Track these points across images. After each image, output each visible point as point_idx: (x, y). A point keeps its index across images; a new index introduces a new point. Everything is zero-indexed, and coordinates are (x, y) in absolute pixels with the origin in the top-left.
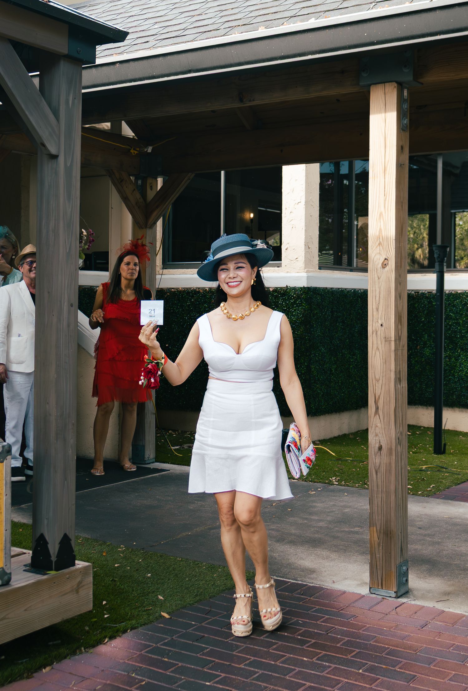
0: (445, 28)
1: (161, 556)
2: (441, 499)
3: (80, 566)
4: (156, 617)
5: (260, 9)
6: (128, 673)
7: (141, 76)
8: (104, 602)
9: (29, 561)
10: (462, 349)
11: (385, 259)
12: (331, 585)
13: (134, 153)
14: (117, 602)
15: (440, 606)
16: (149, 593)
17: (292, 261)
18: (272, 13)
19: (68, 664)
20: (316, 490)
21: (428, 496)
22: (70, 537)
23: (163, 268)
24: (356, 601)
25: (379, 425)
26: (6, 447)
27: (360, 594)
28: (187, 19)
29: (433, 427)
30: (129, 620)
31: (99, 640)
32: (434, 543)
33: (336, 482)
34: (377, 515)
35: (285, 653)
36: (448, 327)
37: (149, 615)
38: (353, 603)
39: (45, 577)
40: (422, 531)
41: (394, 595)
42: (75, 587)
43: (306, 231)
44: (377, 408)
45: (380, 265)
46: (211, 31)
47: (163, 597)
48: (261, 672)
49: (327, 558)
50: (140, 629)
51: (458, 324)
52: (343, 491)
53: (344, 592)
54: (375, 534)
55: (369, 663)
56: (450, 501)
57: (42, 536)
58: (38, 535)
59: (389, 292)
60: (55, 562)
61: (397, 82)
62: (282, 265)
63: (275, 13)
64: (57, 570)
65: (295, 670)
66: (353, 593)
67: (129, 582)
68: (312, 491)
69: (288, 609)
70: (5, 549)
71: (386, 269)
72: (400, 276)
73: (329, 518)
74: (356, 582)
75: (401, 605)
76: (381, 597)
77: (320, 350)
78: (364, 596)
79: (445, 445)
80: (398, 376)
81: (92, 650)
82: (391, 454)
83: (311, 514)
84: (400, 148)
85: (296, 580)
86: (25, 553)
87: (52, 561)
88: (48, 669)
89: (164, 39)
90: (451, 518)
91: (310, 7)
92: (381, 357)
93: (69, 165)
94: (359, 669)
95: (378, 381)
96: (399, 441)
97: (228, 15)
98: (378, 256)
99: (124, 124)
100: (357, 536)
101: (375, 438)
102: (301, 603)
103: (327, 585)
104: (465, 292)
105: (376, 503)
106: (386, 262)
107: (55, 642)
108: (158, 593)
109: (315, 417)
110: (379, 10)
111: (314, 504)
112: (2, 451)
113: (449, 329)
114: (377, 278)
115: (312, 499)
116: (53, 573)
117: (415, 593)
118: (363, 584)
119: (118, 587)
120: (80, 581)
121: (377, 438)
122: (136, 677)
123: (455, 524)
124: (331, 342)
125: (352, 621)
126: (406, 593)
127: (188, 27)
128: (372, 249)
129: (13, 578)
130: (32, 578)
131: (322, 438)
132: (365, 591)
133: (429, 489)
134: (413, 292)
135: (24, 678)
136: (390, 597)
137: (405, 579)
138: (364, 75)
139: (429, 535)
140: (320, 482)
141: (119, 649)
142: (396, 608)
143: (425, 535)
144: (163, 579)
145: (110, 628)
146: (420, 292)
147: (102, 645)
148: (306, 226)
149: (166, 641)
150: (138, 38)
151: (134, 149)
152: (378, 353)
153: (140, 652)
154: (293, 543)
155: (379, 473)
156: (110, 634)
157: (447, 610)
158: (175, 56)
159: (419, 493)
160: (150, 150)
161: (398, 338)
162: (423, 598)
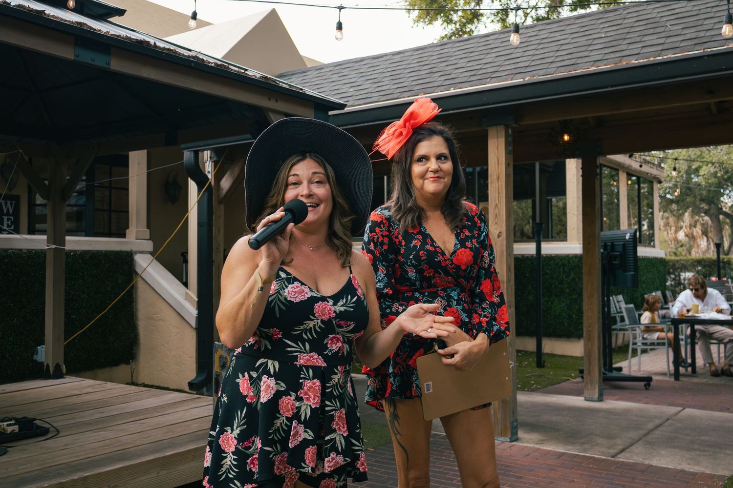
2: (541, 393)
5: (419, 79)
10: (556, 296)
11: (500, 232)
15: (537, 446)
21: (532, 391)
28: (371, 85)
32: (535, 416)
36: (545, 280)
40: (526, 410)
41: (509, 441)
45: (496, 236)
46: (387, 95)
51: (552, 278)
61: (504, 125)
71: (501, 238)
72: (509, 242)
75: (513, 446)
79: (544, 362)
84: (507, 164)
89: (358, 99)
91: (449, 79)
98: (495, 231)
106: (500, 234)
110: (493, 84)
117: (522, 440)
123: (549, 406)
126: (517, 440)
127: (373, 91)
128: (491, 226)
133: (533, 388)
134: (520, 256)
136: (507, 442)
137: (516, 431)
138: (484, 121)
139: (531, 412)
142: (510, 447)
146: (525, 256)
157: (542, 448)
161: (508, 281)
162: (527, 442)
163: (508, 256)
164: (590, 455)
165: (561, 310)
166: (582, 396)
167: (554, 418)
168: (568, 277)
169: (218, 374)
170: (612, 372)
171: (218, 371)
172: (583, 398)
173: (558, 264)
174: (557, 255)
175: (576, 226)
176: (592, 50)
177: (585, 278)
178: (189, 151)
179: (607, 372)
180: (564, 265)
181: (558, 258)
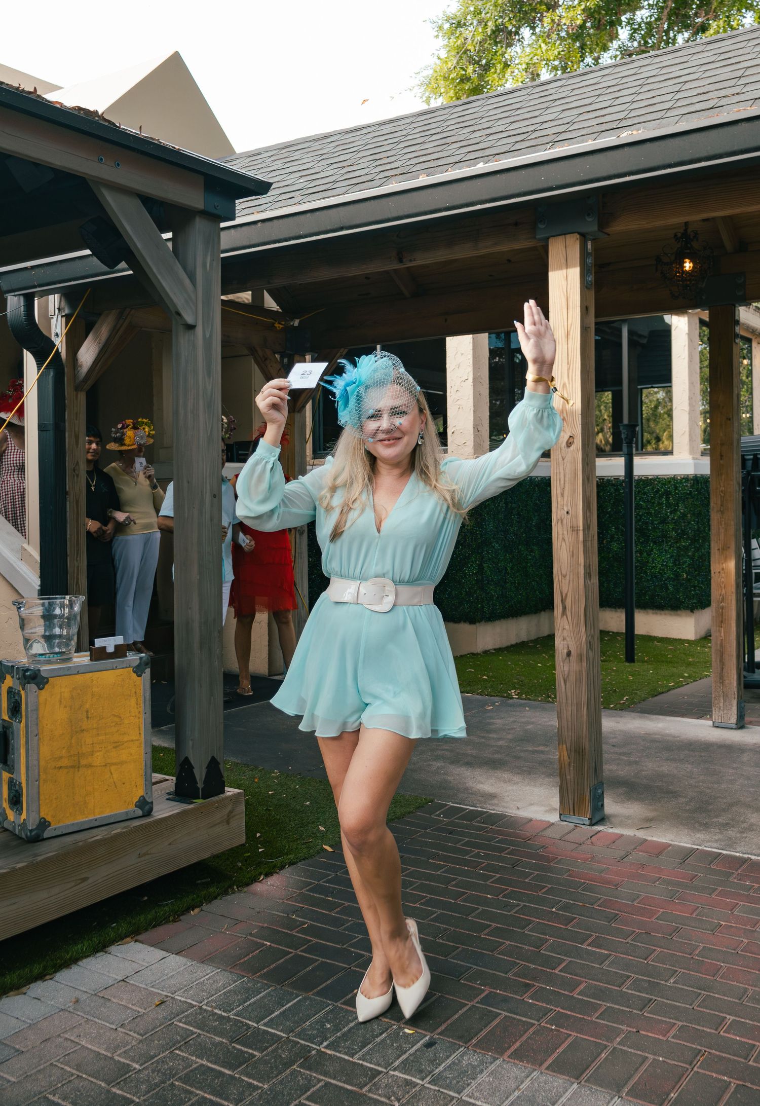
0: (634, 168)
1: (320, 782)
2: (638, 712)
3: (230, 793)
4: (318, 851)
5: (419, 156)
6: (288, 915)
7: (286, 236)
8: (258, 835)
9: (173, 789)
10: (655, 543)
11: (570, 437)
12: (514, 812)
13: (279, 327)
14: (272, 834)
15: (641, 834)
16: (309, 823)
17: (460, 447)
18: (434, 160)
19: (218, 906)
20: (493, 704)
21: (621, 710)
22: (219, 760)
23: (314, 458)
24: (545, 829)
25: (567, 627)
26: (144, 658)
27: (549, 822)
28: (336, 170)
29: (624, 631)
30: (287, 854)
31: (255, 876)
32: (630, 763)
33: (516, 695)
34: (566, 731)
35: (467, 889)
36: (638, 517)
37: (309, 848)
38: (541, 831)
39: (191, 806)
40: (616, 750)
41: (588, 822)
42: (225, 817)
43: (474, 411)
44: (564, 608)
45: (564, 444)
46: (364, 182)
47: (324, 828)
48: (439, 911)
49: (510, 781)
50: (300, 865)
51: (649, 514)
52: (524, 706)
53: (531, 820)
54: (565, 753)
55: (564, 900)
56: (646, 715)
57: (187, 760)
58: (183, 759)
59: (576, 474)
60: (202, 789)
61: (579, 233)
62: (449, 451)
63: (436, 159)
64: (204, 798)
65: (479, 908)
66: (541, 821)
67: (286, 811)
68: (489, 706)
69: (467, 839)
70: (145, 775)
71: (572, 448)
72: (587, 455)
73: (510, 737)
74: (543, 808)
75: (596, 834)
76: (572, 825)
77: (493, 547)
78: (553, 824)
79: (637, 652)
80: (588, 571)
81: (245, 889)
82: (581, 660)
83: (489, 732)
84: (585, 308)
85: (475, 807)
86: (167, 780)
87: (199, 789)
88: (197, 910)
89: (311, 194)
90: (650, 735)
91: (477, 151)
92: (568, 551)
93: (208, 336)
94: (552, 908)
95: (565, 576)
96: (590, 645)
97: (383, 164)
99: (267, 296)
100: (543, 756)
101: (562, 643)
102: (481, 833)
103: (511, 811)
104: (657, 478)
105: (565, 715)
106: (571, 440)
107: (203, 881)
108: (319, 823)
109: (490, 623)
110: (557, 150)
111: (492, 721)
112: (140, 663)
113: (640, 520)
114: (561, 459)
115: (489, 714)
116: (200, 801)
117: (613, 819)
118: (551, 810)
119: (273, 817)
120: (230, 811)
121: (565, 642)
122: (298, 919)
123: (654, 741)
124: (505, 538)
125: (541, 852)
126: (602, 820)
127: (339, 180)
129: (155, 809)
130: (176, 808)
131: (497, 646)
132: (554, 818)
133: (622, 702)
135: (170, 922)
136: (584, 824)
137: (600, 804)
138: (541, 226)
139: (624, 754)
140: (497, 696)
141: (276, 887)
142: (591, 837)
143: (620, 754)
144: (323, 808)
145: (265, 864)
146: (606, 478)
147: (257, 883)
148: (474, 406)
149: (330, 877)
150: (281, 194)
151: (279, 323)
152: (564, 544)
153: (300, 890)
154: (469, 764)
155: (568, 683)
156: (266, 870)
157: (650, 838)
158: (325, 212)
159: (611, 706)
160: (296, 323)
161: (587, 527)
162: (622, 824)
163: (586, 479)
164: (741, 855)
165: (662, 565)
166: (707, 719)
167: (665, 768)
168: (674, 512)
169: (6, 725)
170: (754, 672)
171: (6, 717)
172: (710, 723)
173: (658, 491)
174: (657, 476)
175: (687, 429)
176: (746, 84)
177: (715, 517)
178: (15, 296)
179: (745, 673)
180: (667, 494)
181: (659, 482)
